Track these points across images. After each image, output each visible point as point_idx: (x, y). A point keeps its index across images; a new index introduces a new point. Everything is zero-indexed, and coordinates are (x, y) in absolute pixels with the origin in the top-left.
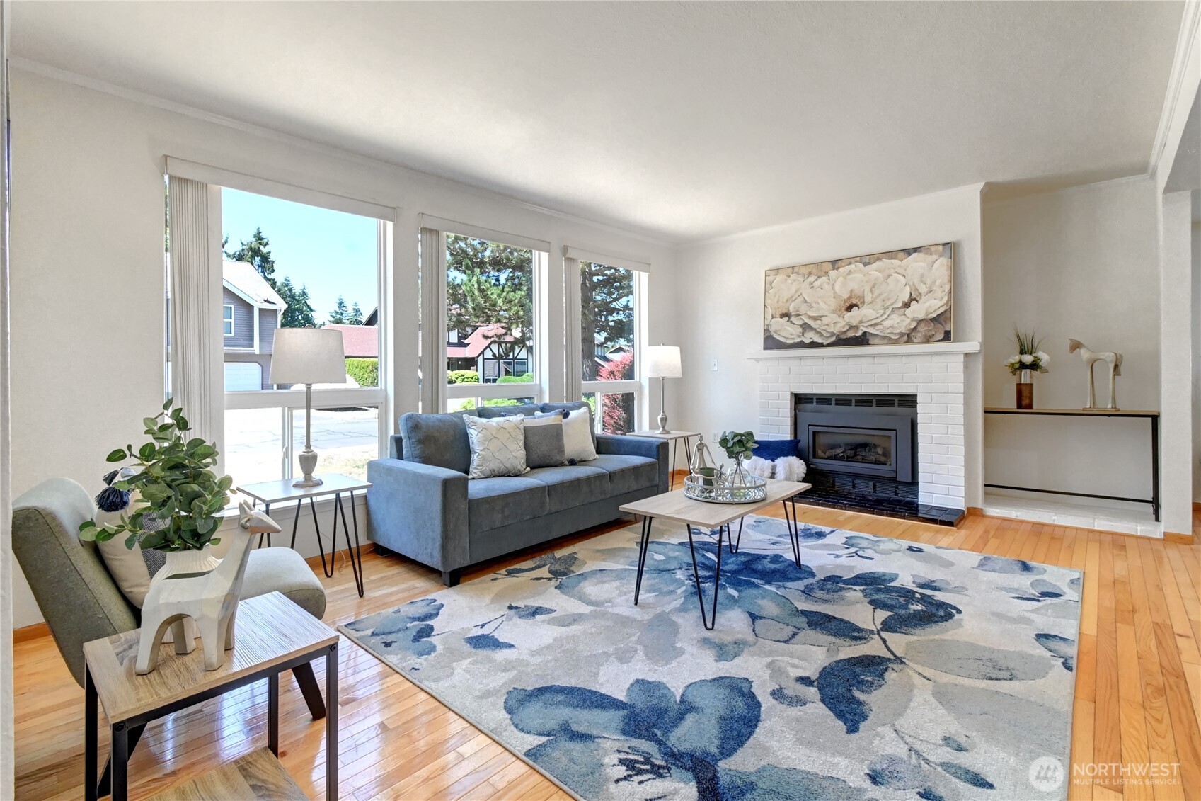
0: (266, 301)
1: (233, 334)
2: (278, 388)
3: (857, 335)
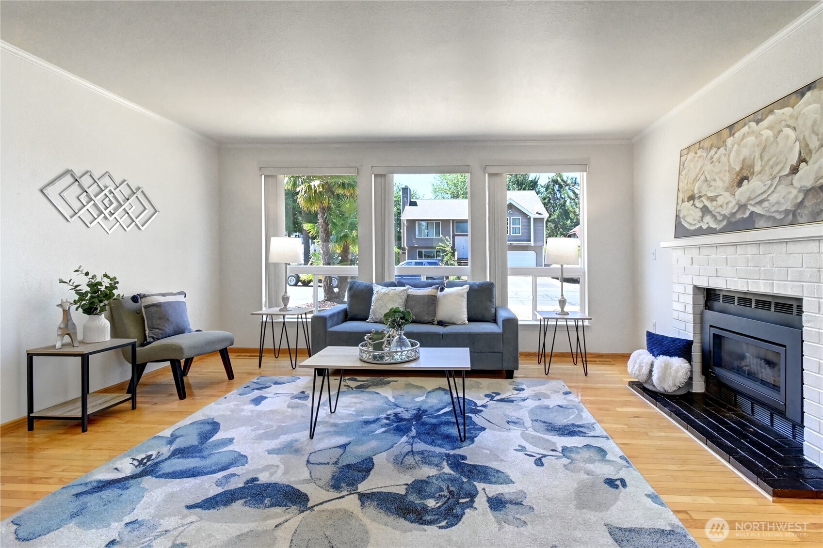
0: (537, 213)
1: (521, 234)
2: (545, 266)
3: (745, 217)
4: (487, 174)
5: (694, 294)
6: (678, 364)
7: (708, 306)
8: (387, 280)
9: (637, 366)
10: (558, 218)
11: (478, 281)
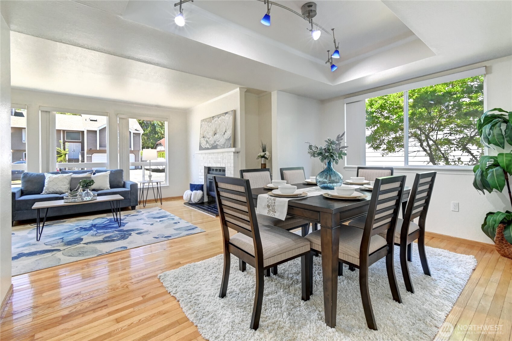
4: (118, 118)
5: (204, 169)
6: (199, 193)
7: (209, 173)
8: (51, 171)
9: (186, 196)
10: (149, 133)
11: (114, 169)
